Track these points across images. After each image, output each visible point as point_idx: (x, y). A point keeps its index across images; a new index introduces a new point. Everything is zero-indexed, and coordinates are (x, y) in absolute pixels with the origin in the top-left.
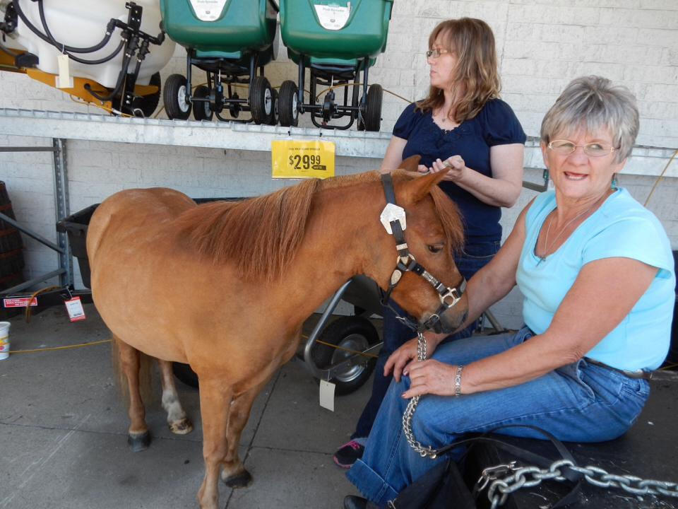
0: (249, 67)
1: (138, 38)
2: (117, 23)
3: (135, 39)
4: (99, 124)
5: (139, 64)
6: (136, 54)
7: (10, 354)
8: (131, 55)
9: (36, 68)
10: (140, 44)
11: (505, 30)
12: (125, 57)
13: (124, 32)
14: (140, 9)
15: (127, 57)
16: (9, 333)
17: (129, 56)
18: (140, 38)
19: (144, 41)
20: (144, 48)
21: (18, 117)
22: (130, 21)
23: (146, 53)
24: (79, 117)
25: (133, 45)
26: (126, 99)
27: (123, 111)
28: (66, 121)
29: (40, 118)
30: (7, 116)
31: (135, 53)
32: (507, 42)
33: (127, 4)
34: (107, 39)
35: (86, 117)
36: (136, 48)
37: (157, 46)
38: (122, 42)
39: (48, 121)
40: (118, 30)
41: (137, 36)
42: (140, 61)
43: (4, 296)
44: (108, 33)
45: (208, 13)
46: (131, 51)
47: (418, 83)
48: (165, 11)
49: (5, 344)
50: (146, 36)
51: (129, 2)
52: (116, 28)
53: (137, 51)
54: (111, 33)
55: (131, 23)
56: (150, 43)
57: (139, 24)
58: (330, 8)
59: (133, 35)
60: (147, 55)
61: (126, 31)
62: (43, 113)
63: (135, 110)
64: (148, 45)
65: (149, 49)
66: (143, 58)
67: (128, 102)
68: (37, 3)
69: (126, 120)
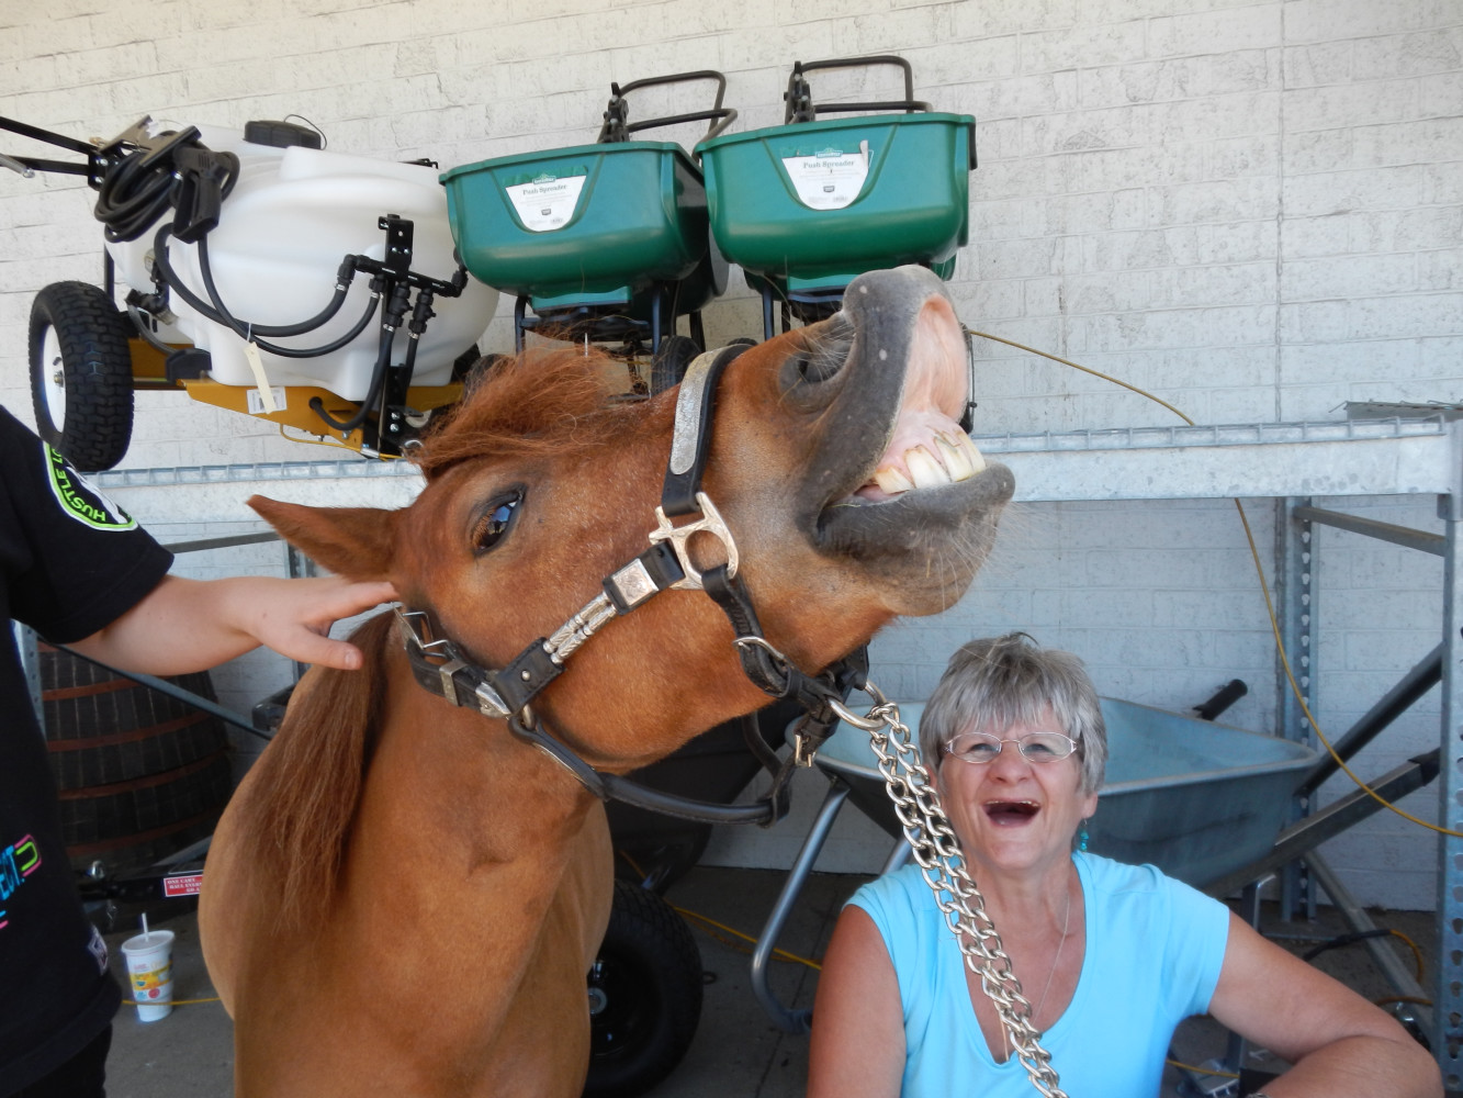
0: (650, 320)
1: (407, 288)
2: (358, 262)
3: (401, 291)
4: (333, 483)
5: (414, 345)
6: (406, 323)
7: (174, 1008)
8: (395, 327)
9: (207, 377)
10: (412, 301)
11: (1280, 154)
12: (384, 332)
13: (375, 279)
14: (408, 227)
15: (386, 331)
16: (171, 957)
17: (391, 329)
18: (412, 289)
19: (423, 293)
20: (422, 308)
21: (174, 484)
22: (389, 254)
23: (427, 318)
24: (294, 471)
25: (397, 305)
26: (388, 421)
27: (383, 451)
28: (268, 483)
29: (217, 482)
30: (154, 484)
31: (402, 320)
32: (1287, 182)
33: (382, 220)
34: (340, 298)
35: (306, 471)
36: (404, 311)
37: (451, 299)
38: (374, 303)
39: (232, 486)
40: (362, 278)
41: (404, 284)
42: (415, 336)
43: (165, 870)
44: (341, 287)
45: (546, 213)
46: (392, 319)
47: (1070, 305)
48: (460, 226)
49: (161, 984)
50: (425, 283)
51: (385, 215)
52: (358, 274)
53: (408, 316)
54: (347, 286)
55: (391, 259)
56: (435, 295)
57: (408, 259)
58: (821, 161)
59: (397, 283)
60: (430, 323)
61: (380, 277)
62: (221, 472)
63: (408, 443)
64: (431, 300)
65: (434, 308)
66: (423, 329)
67: (393, 427)
68: (196, 244)
69: (388, 467)
